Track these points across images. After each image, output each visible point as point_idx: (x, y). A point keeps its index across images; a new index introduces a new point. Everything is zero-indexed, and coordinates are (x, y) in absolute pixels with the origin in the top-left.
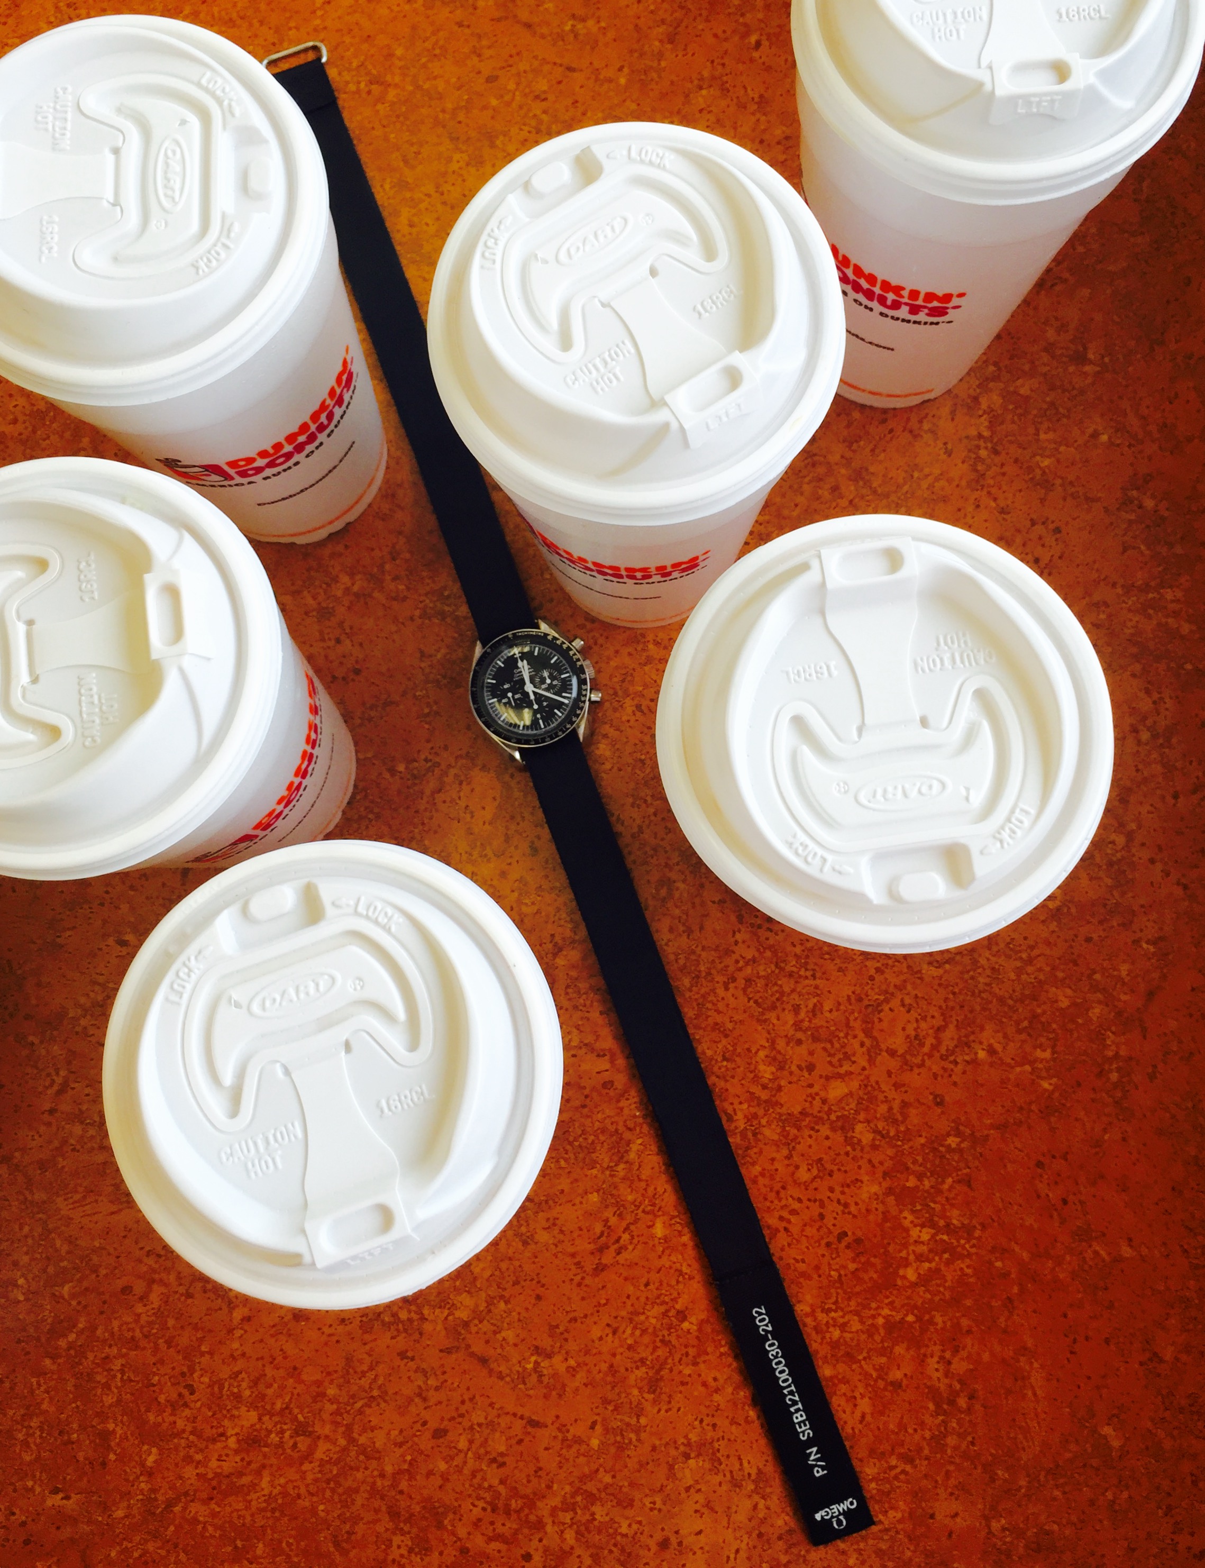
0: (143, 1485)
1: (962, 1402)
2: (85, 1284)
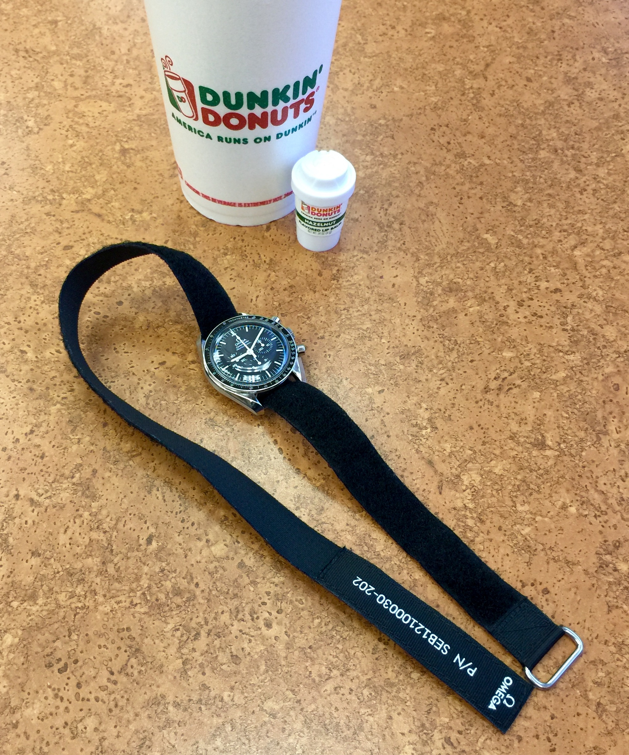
1: (396, 226)
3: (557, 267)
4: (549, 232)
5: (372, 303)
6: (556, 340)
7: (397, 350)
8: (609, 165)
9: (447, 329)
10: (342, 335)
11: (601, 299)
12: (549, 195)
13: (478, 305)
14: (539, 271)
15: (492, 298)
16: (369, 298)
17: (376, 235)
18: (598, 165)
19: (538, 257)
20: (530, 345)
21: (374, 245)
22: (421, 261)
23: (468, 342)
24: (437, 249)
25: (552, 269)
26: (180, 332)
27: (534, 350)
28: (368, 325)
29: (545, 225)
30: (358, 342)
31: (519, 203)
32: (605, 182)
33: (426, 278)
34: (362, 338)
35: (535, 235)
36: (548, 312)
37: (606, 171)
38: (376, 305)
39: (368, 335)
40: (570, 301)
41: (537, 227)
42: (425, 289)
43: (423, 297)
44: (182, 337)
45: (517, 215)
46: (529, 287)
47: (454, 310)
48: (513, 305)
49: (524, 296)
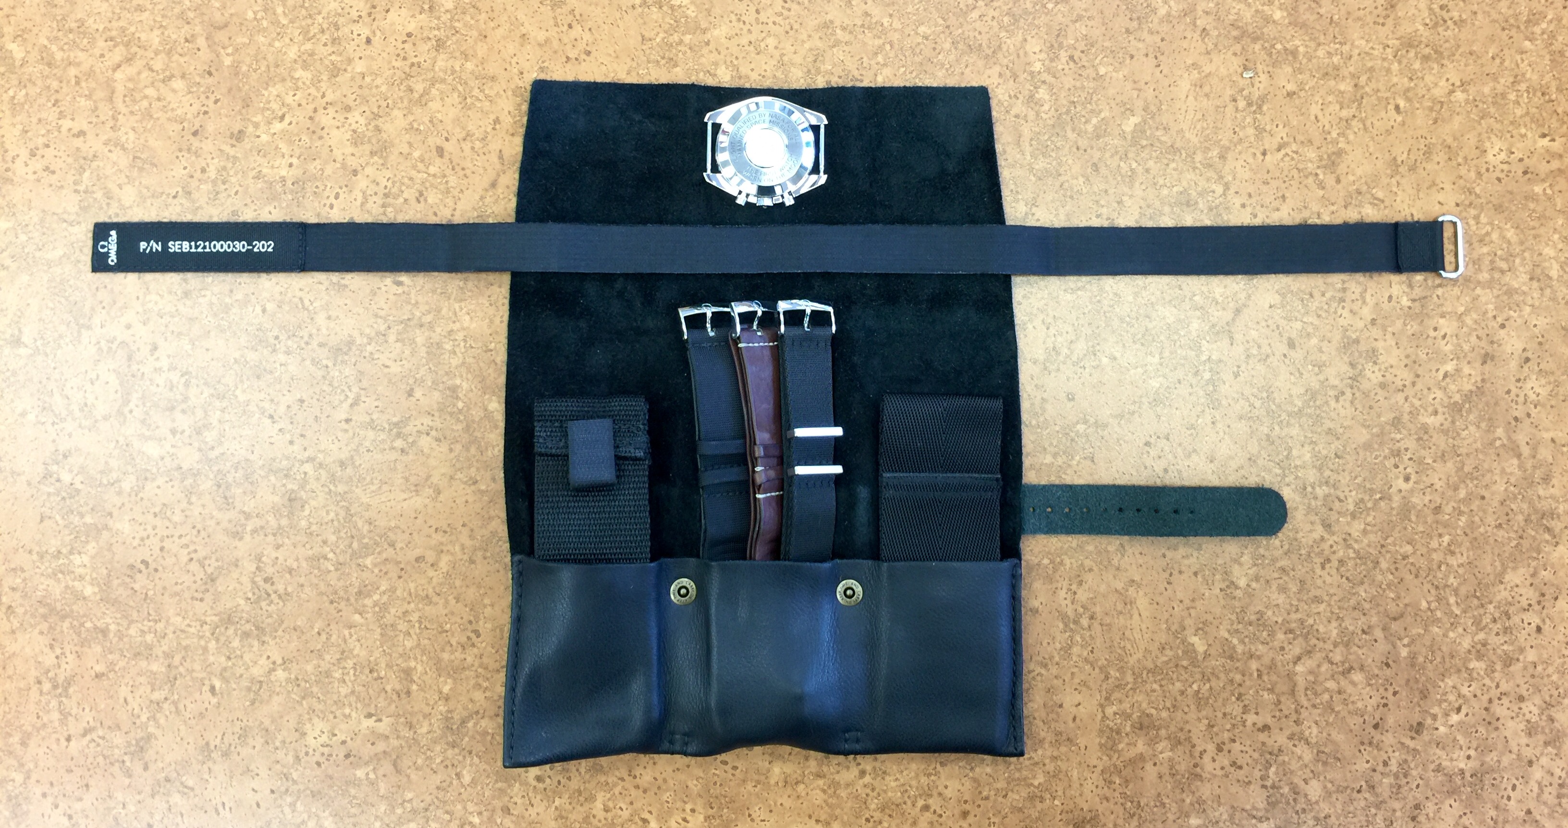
0: (441, 708)
1: (1085, 622)
2: (384, 556)
3: (1271, 690)
4: (1272, 634)
5: (1047, 745)
6: (1252, 800)
7: (1070, 816)
8: (1368, 515)
9: (1131, 786)
10: (1010, 794)
11: (1314, 741)
12: (1283, 570)
13: (1171, 750)
14: (1248, 698)
15: (1188, 739)
16: (1044, 739)
17: (1058, 638)
18: (1353, 516)
19: (1251, 675)
20: (1221, 809)
21: (1056, 654)
22: (1110, 681)
23: (1152, 804)
24: (1132, 661)
25: (1265, 694)
26: (824, 791)
27: (1225, 817)
28: (1040, 779)
29: (1269, 622)
30: (1028, 805)
31: (1242, 583)
32: (1356, 546)
33: (1114, 708)
34: (1031, 798)
35: (1255, 638)
36: (1250, 761)
37: (1362, 527)
38: (1051, 749)
39: (1039, 794)
40: (1277, 745)
41: (1259, 625)
42: (1111, 724)
43: (1108, 738)
44: (826, 797)
45: (1237, 604)
46: (1233, 721)
47: (1141, 757)
48: (1211, 748)
49: (1226, 735)
